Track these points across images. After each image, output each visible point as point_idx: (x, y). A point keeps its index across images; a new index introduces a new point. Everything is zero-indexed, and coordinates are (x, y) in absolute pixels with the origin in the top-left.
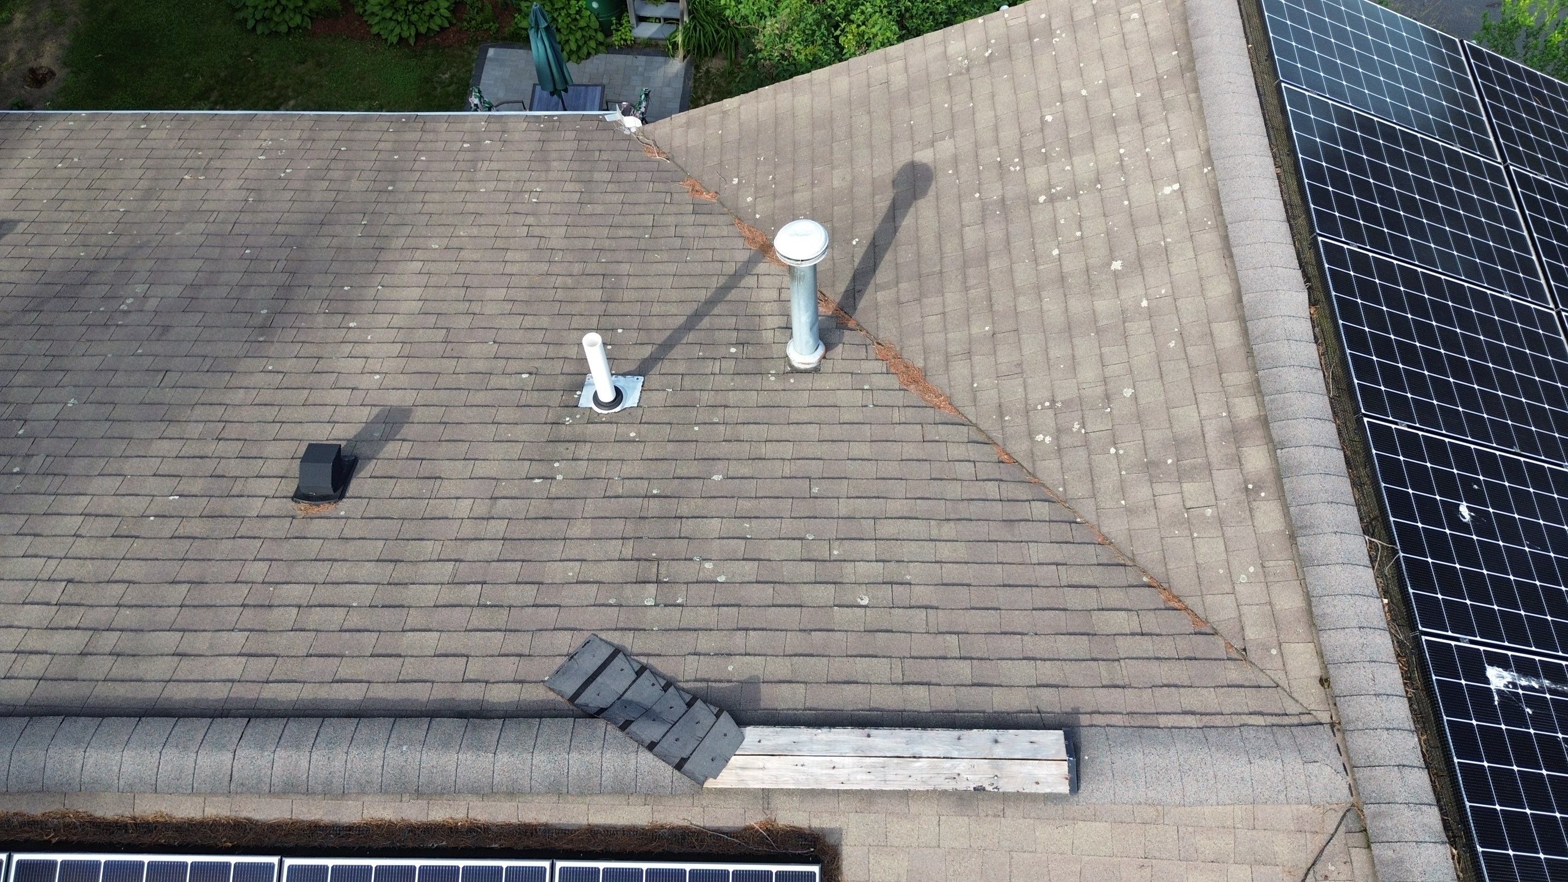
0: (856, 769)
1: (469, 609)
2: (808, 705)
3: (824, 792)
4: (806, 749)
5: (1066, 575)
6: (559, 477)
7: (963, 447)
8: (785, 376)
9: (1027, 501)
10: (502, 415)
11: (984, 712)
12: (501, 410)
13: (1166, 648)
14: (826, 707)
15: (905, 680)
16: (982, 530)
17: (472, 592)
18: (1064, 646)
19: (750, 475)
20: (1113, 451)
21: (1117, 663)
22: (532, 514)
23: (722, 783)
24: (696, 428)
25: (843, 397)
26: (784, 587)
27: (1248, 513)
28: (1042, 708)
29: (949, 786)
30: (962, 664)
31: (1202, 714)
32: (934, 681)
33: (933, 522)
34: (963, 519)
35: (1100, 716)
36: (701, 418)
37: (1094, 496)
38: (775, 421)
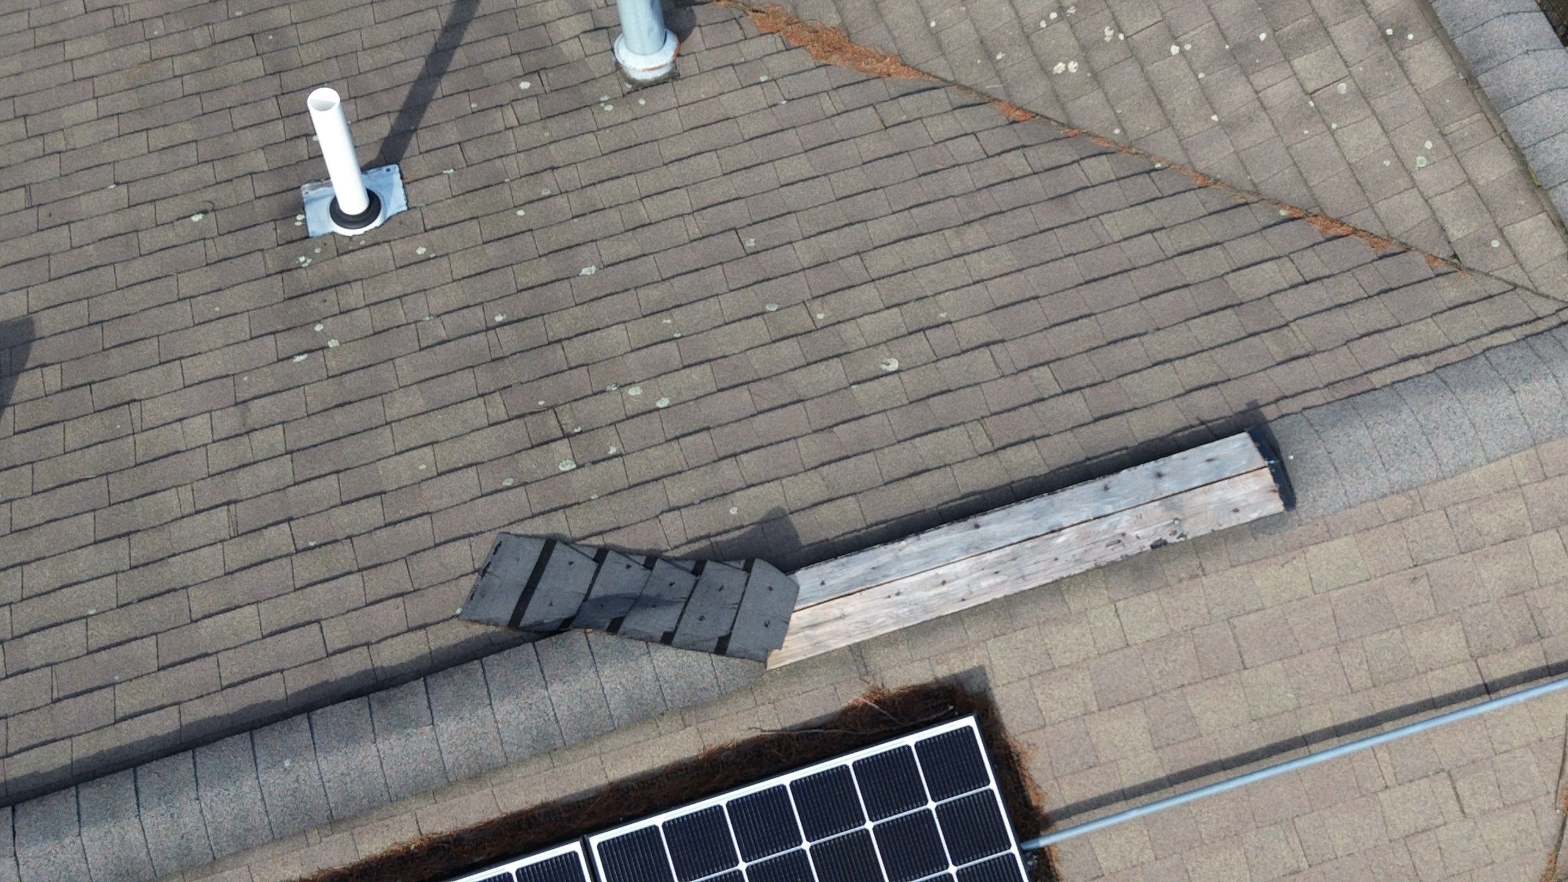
0: (976, 575)
1: (284, 561)
2: (870, 520)
3: (941, 622)
4: (893, 571)
5: (1170, 242)
6: (333, 343)
7: (949, 119)
8: (628, 98)
9: (1074, 162)
10: (188, 284)
11: (1126, 448)
12: (184, 278)
13: (1348, 288)
14: (898, 514)
15: (997, 446)
16: (1025, 220)
17: (278, 538)
18: (1203, 331)
19: (640, 253)
20: (1175, 50)
21: (1286, 330)
22: (315, 406)
23: (791, 657)
24: (521, 213)
25: (734, 103)
26: (764, 385)
27: (1398, 70)
28: (1206, 417)
29: (1116, 554)
30: (1069, 399)
31: (1426, 355)
32: (1038, 433)
33: (947, 233)
34: (991, 215)
35: (1289, 401)
36: (521, 197)
37: (1169, 124)
38: (640, 167)
